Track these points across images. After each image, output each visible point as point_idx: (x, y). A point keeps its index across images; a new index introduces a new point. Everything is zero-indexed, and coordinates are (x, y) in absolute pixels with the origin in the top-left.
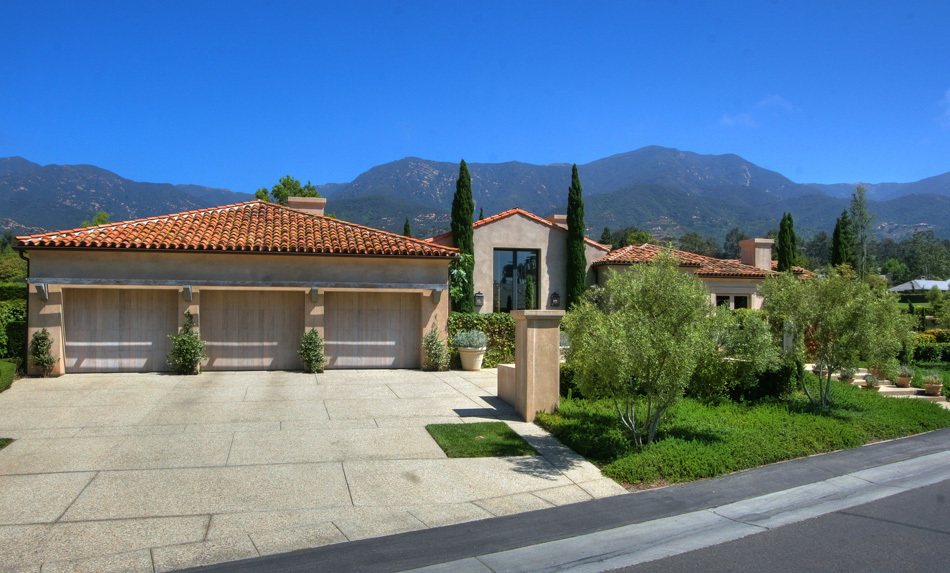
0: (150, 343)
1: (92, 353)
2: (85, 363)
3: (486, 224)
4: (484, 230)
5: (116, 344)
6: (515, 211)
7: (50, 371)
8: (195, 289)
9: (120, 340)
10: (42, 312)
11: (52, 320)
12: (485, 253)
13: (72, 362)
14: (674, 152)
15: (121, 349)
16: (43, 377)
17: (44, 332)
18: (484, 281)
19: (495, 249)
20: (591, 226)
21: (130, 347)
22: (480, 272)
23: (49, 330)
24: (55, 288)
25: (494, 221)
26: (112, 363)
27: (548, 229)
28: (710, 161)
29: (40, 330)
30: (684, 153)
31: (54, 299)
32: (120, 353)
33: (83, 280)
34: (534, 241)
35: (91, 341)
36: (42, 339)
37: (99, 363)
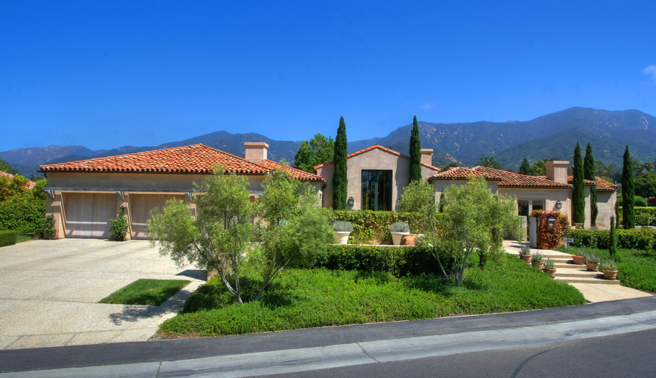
0: (106, 223)
1: (79, 227)
2: (75, 233)
3: (357, 155)
4: (356, 158)
5: (90, 223)
6: (375, 146)
7: (54, 236)
8: (127, 193)
9: (92, 221)
10: (52, 205)
11: (57, 209)
12: (356, 172)
13: (68, 232)
14: (591, 110)
15: (92, 225)
16: (48, 239)
17: (52, 215)
18: (354, 190)
19: (363, 171)
20: (532, 158)
21: (97, 225)
22: (353, 184)
23: (55, 214)
24: (59, 192)
25: (362, 153)
26: (88, 233)
27: (397, 157)
28: (617, 115)
29: (51, 214)
30: (598, 110)
31: (57, 198)
32: (92, 228)
33: (68, 188)
34: (388, 165)
35: (78, 221)
36: (51, 219)
37: (82, 233)
